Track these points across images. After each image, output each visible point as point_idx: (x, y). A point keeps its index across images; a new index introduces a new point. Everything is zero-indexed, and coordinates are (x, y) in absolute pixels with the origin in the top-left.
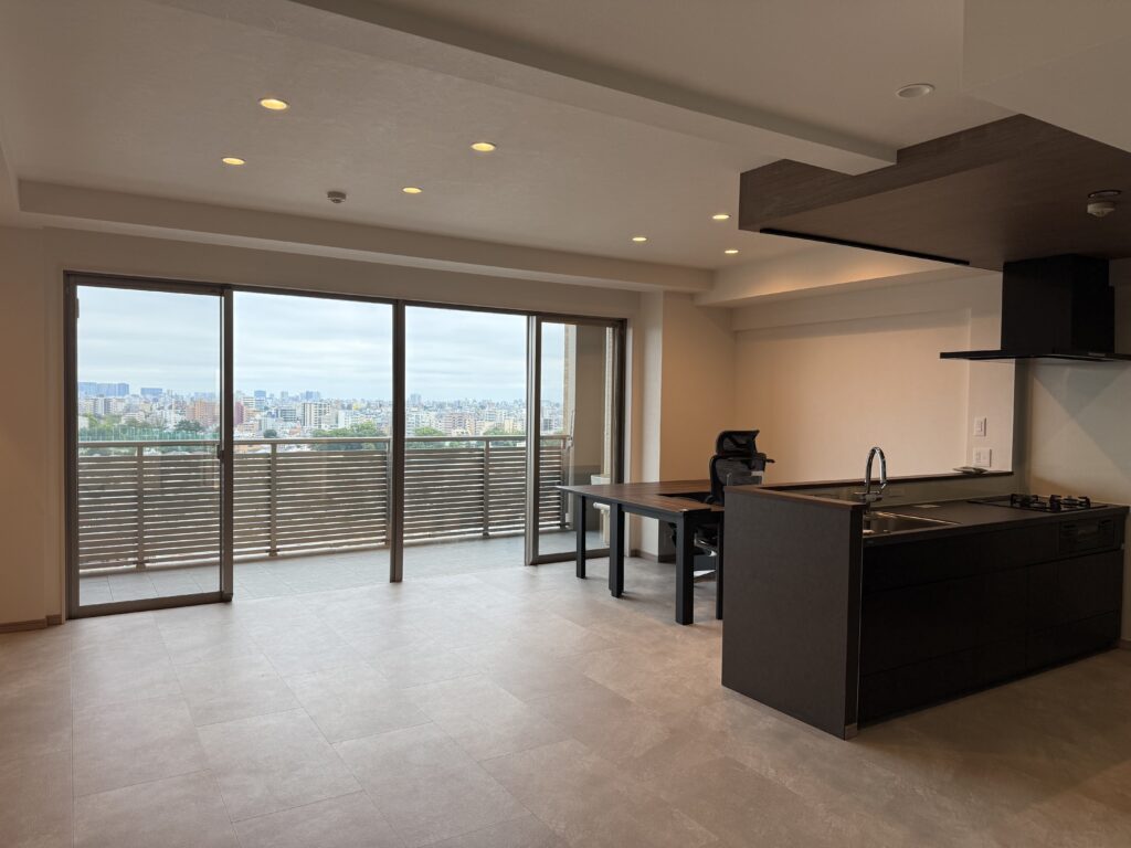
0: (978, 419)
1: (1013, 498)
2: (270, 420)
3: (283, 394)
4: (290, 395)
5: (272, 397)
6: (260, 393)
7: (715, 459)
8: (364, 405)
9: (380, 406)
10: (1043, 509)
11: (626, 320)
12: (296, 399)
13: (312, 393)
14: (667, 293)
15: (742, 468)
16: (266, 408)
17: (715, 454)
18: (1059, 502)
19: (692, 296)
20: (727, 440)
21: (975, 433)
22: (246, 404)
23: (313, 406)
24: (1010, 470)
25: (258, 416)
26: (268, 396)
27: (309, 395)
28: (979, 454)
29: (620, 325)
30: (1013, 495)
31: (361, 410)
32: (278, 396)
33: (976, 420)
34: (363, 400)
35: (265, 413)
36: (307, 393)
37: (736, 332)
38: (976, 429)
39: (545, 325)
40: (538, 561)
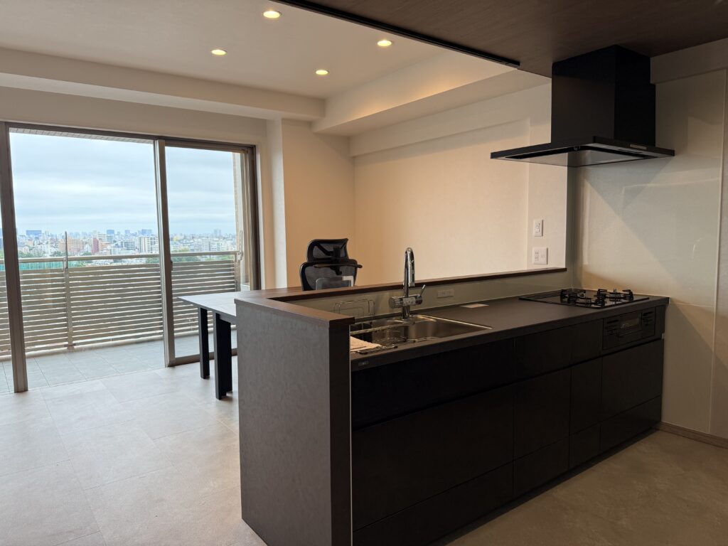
0: (536, 222)
1: (562, 294)
2: (117, 249)
3: (126, 231)
4: (131, 232)
5: (119, 233)
6: (111, 232)
7: (305, 266)
8: (182, 237)
9: (193, 238)
10: (587, 305)
11: (255, 146)
12: (135, 235)
13: (145, 230)
14: (285, 121)
15: (331, 273)
16: (115, 242)
17: (305, 260)
18: (605, 297)
19: (310, 124)
20: (316, 248)
21: (534, 233)
22: (100, 239)
23: (146, 239)
24: (564, 266)
25: (109, 247)
26: (116, 233)
27: (143, 232)
28: (537, 253)
29: (249, 152)
30: (563, 291)
31: (179, 241)
32: (123, 233)
33: (534, 222)
34: (181, 235)
35: (114, 245)
36: (143, 230)
37: (354, 157)
38: (536, 230)
39: (167, 149)
40: (174, 363)
